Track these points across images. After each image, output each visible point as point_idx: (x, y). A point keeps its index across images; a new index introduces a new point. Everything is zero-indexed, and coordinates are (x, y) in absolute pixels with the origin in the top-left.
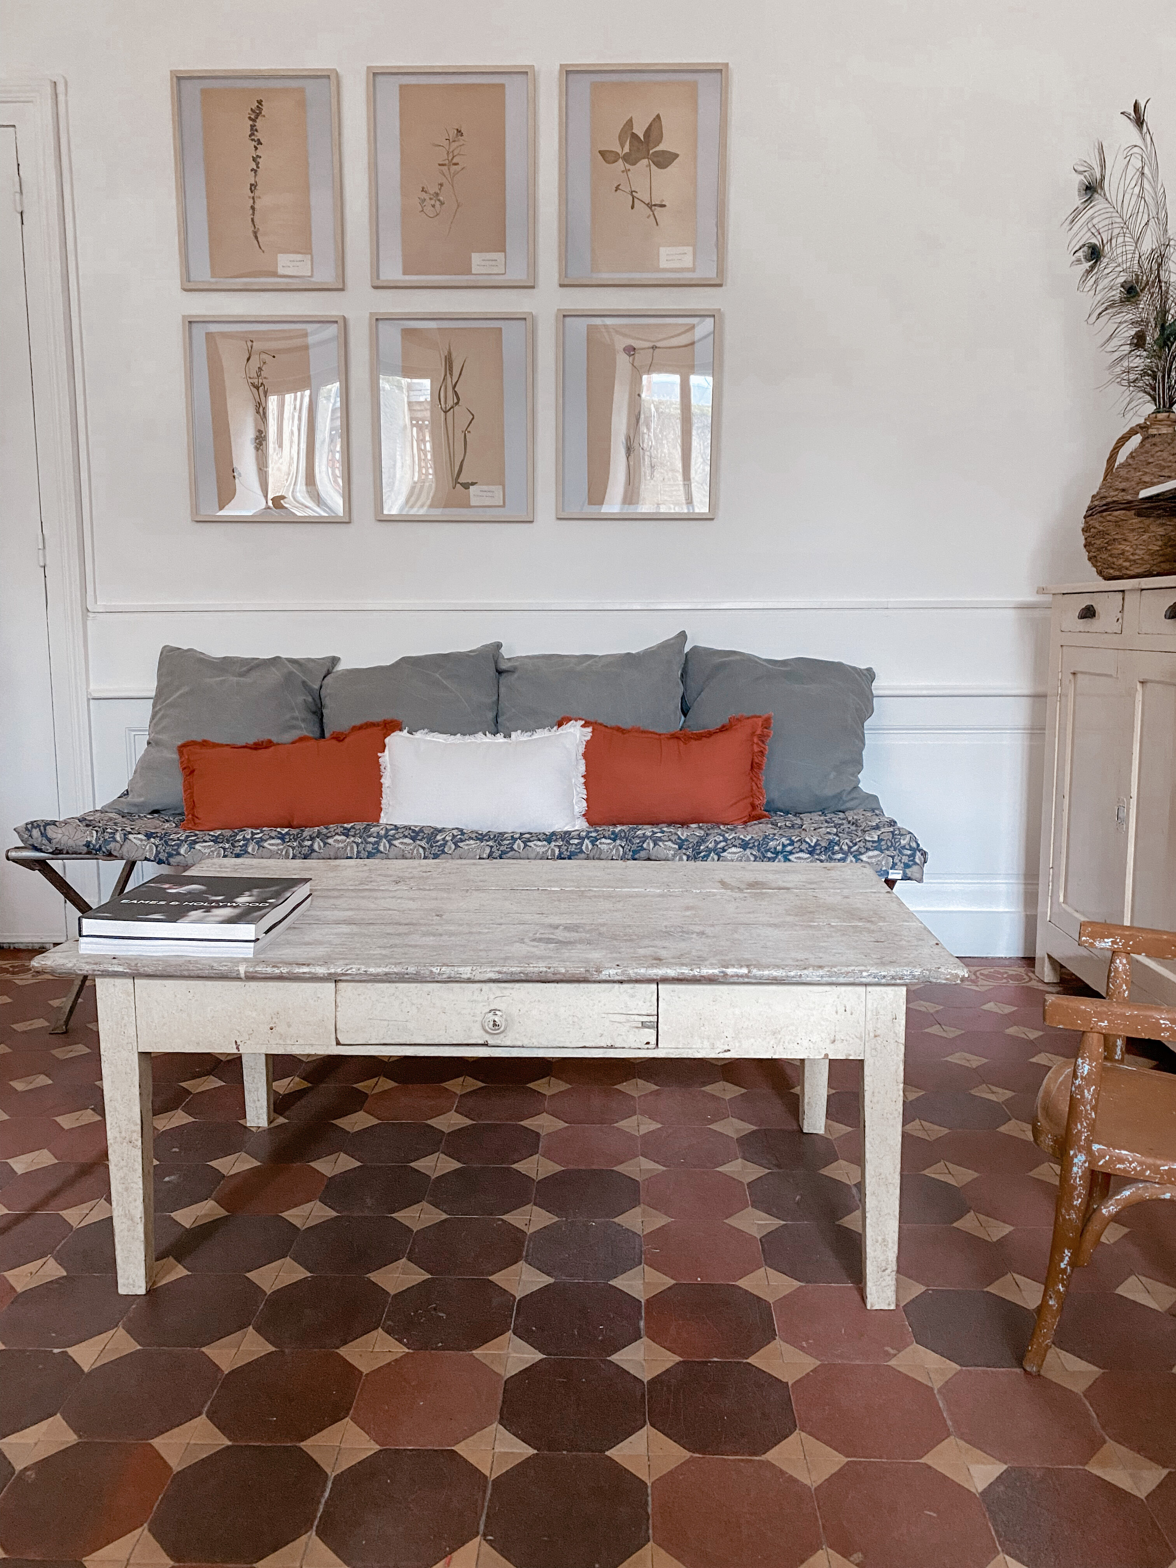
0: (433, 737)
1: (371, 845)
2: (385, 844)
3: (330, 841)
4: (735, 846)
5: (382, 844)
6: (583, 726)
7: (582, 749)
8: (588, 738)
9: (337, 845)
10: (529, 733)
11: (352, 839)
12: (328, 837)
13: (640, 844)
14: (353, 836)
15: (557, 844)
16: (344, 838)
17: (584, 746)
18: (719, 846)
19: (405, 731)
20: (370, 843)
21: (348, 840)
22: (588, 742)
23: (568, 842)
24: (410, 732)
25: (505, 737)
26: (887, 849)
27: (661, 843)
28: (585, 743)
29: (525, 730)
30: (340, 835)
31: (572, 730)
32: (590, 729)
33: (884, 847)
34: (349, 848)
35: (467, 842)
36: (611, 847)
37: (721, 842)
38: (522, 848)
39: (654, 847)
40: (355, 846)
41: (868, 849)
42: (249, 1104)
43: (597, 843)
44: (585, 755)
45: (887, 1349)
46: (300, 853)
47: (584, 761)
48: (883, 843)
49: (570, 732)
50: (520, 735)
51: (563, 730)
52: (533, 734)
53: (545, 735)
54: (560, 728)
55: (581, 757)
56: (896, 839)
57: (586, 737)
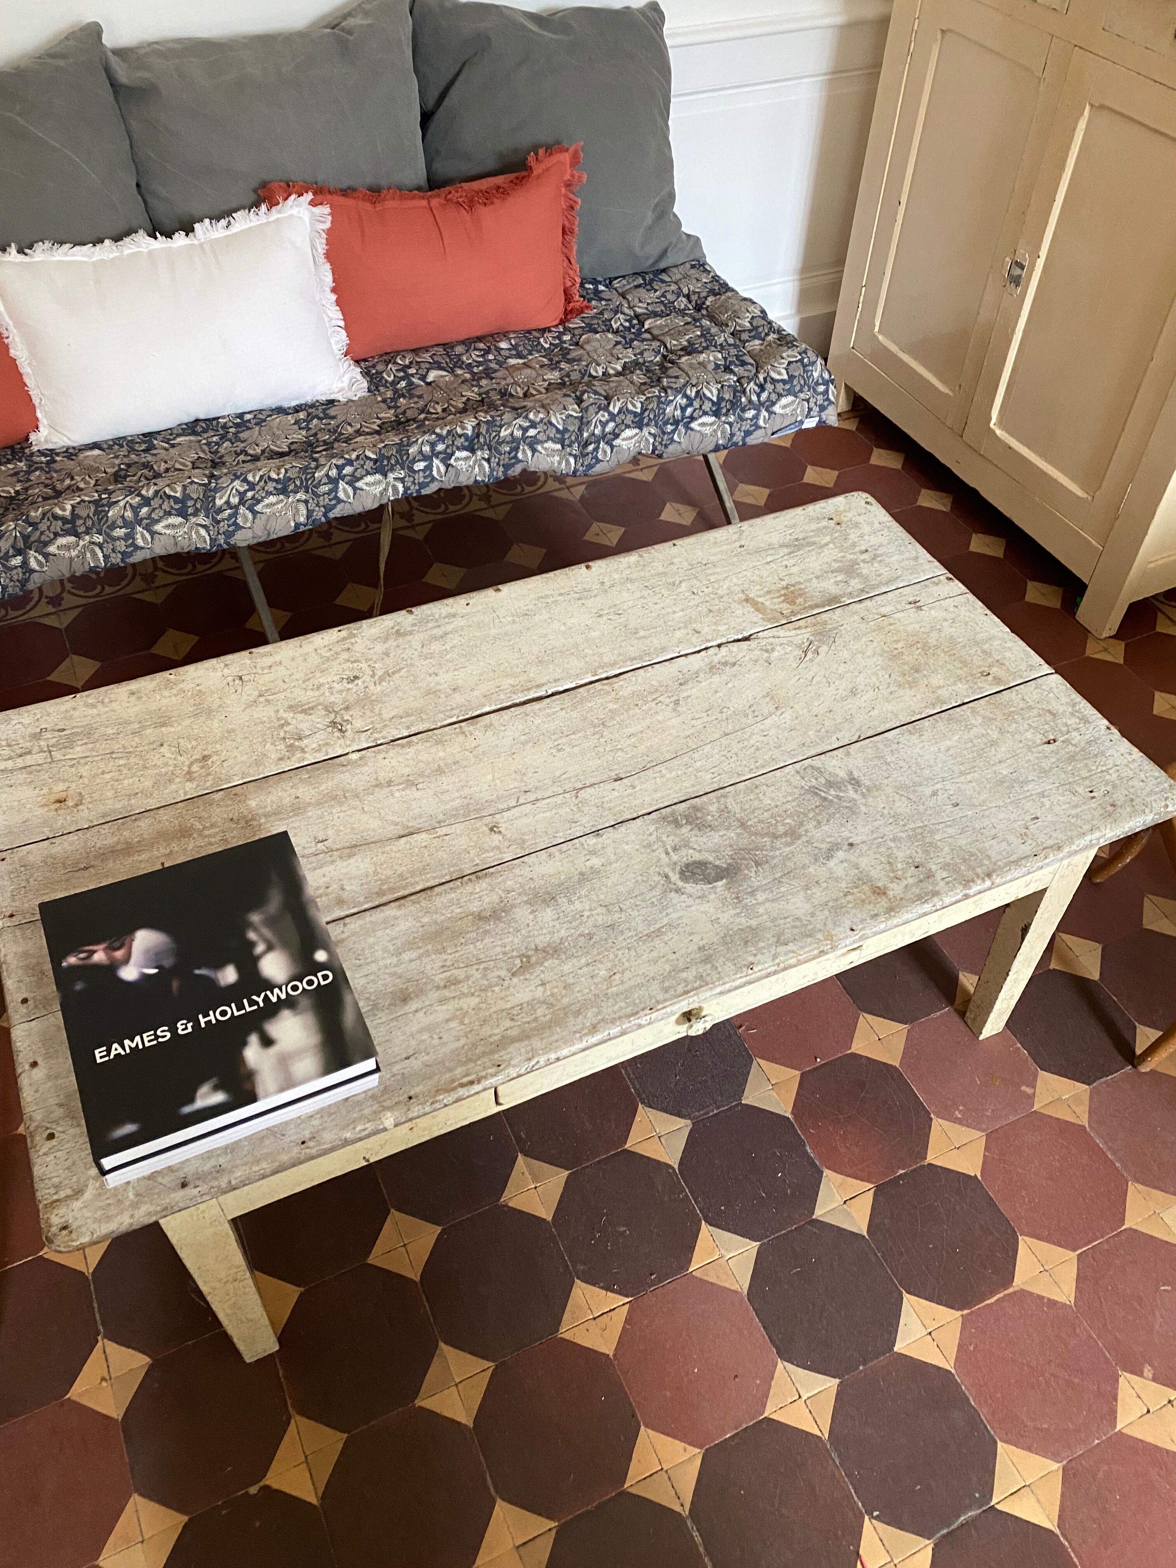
0: (66, 254)
1: (123, 542)
2: (143, 536)
3: (52, 549)
4: (628, 426)
5: (138, 536)
6: (313, 203)
7: (321, 247)
8: (328, 225)
9: (67, 555)
10: (222, 222)
11: (87, 538)
12: (46, 544)
13: (513, 454)
14: (87, 533)
15: (396, 474)
16: (72, 539)
17: (324, 241)
18: (607, 430)
19: (13, 250)
20: (119, 538)
21: (81, 543)
22: (329, 232)
23: (411, 469)
24: (20, 251)
25: (186, 236)
26: (801, 391)
27: (539, 448)
28: (324, 235)
29: (216, 216)
30: (63, 536)
31: (295, 211)
32: (326, 210)
33: (797, 388)
34: (88, 555)
35: (266, 501)
36: (471, 462)
37: (607, 422)
38: (351, 495)
39: (533, 455)
40: (97, 550)
41: (780, 396)
43: (452, 461)
44: (328, 256)
45: (1024, 1088)
46: (11, 580)
47: (328, 266)
48: (795, 382)
49: (291, 215)
50: (209, 227)
51: (279, 212)
52: (229, 223)
53: (253, 224)
54: (274, 209)
55: (322, 259)
56: (807, 372)
57: (324, 222)
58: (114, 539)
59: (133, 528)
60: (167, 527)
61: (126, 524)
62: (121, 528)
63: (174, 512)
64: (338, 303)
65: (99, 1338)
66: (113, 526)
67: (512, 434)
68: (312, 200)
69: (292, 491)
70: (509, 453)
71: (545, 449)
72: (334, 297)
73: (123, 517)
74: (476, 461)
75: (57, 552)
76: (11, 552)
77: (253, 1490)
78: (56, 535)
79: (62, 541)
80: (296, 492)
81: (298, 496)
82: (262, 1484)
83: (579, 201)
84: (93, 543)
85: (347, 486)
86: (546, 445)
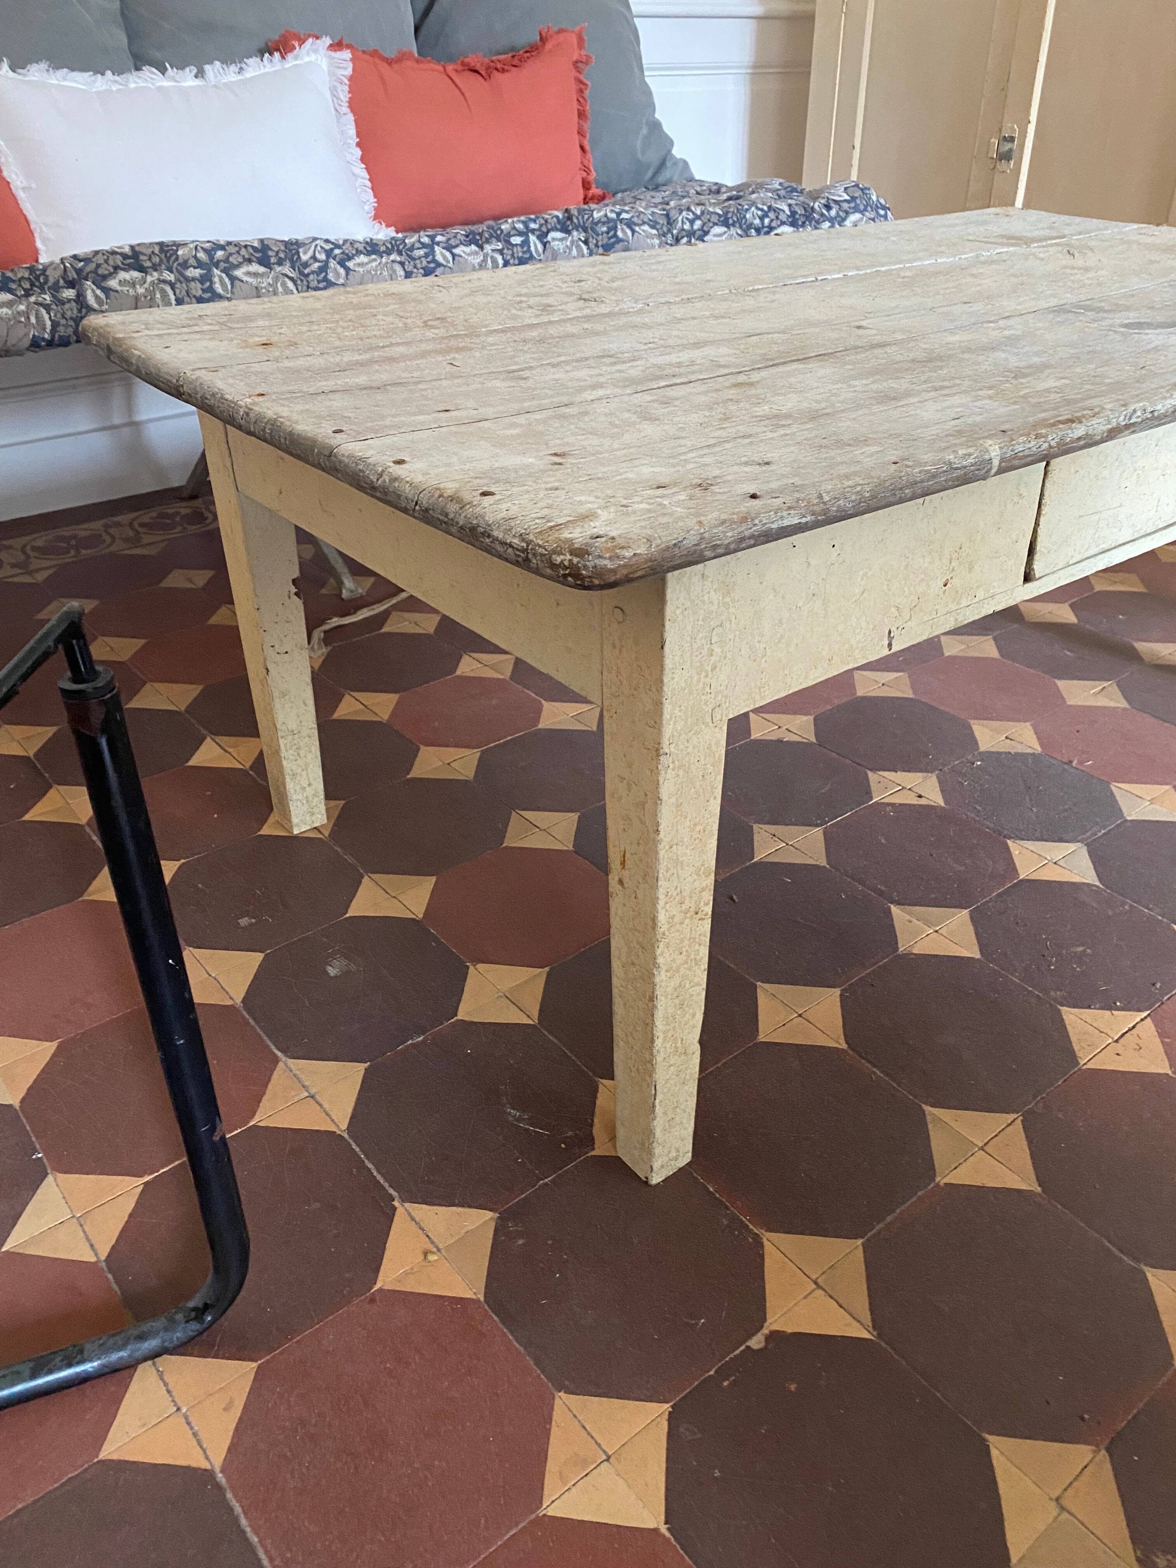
0: (65, 79)
1: (199, 285)
2: (221, 279)
3: (113, 283)
4: (715, 224)
5: (216, 279)
6: (332, 49)
7: (344, 95)
8: (349, 71)
9: (132, 292)
10: (233, 68)
11: (155, 274)
12: (105, 278)
13: (612, 233)
15: (493, 247)
16: (136, 274)
17: (346, 88)
18: (696, 227)
19: (6, 67)
20: (193, 279)
21: (149, 279)
22: (351, 79)
23: (508, 242)
24: (12, 68)
25: (196, 76)
26: (866, 210)
27: (637, 229)
28: (345, 82)
29: (227, 61)
30: (125, 270)
31: (313, 57)
32: (347, 54)
33: (862, 207)
34: (158, 296)
35: (357, 260)
36: (568, 243)
37: (694, 220)
38: (451, 259)
39: (633, 235)
40: (168, 289)
41: (847, 213)
42: (294, 797)
43: (549, 239)
44: (353, 105)
46: (64, 317)
47: (351, 117)
48: (858, 201)
49: (310, 62)
50: (221, 70)
51: (296, 58)
52: (241, 68)
53: (267, 70)
54: (290, 56)
55: (345, 109)
56: (866, 194)
57: (345, 68)
58: (188, 280)
59: (209, 270)
60: (248, 274)
61: (200, 264)
62: (195, 268)
63: (254, 259)
64: (363, 160)
65: (396, 1203)
66: (185, 265)
67: (606, 215)
68: (331, 45)
69: (384, 252)
70: (608, 233)
71: (643, 231)
72: (358, 153)
73: (195, 257)
74: (572, 242)
75: (119, 288)
76: (62, 282)
77: (756, 1342)
78: (116, 268)
79: (123, 275)
80: (389, 254)
81: (392, 257)
82: (765, 1331)
83: (589, 83)
84: (164, 281)
85: (444, 251)
86: (642, 227)
